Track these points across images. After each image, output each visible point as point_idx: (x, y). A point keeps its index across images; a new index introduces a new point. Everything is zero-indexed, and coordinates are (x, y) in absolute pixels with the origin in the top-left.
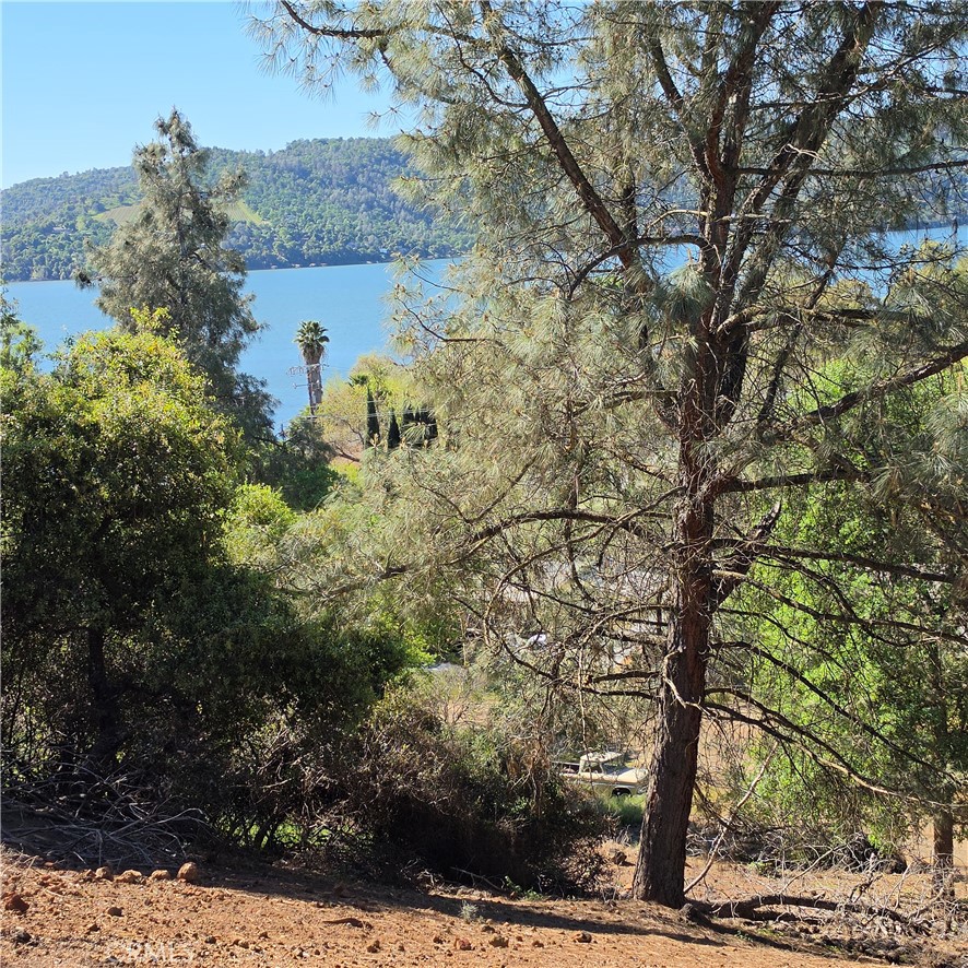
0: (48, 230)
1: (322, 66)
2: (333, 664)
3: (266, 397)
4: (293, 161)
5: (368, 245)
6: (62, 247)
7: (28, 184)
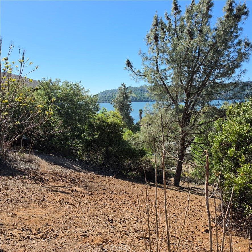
0: (109, 96)
1: (138, 79)
2: (135, 153)
3: (133, 119)
4: (140, 88)
5: (149, 100)
6: (111, 99)
7: (107, 90)
